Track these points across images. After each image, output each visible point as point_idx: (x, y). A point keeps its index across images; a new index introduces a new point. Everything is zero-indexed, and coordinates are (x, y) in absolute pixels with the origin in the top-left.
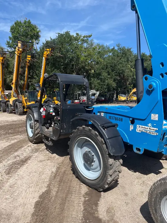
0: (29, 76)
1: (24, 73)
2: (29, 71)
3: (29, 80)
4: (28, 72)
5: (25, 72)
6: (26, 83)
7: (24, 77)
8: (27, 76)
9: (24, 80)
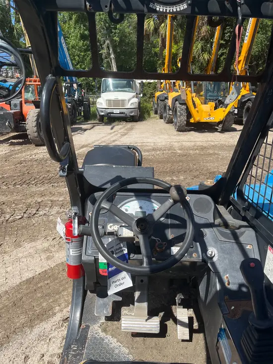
0: (222, 42)
1: (212, 36)
2: (224, 31)
3: (220, 52)
4: (220, 34)
5: (215, 33)
6: (213, 57)
7: (212, 44)
8: (219, 41)
9: (210, 53)
